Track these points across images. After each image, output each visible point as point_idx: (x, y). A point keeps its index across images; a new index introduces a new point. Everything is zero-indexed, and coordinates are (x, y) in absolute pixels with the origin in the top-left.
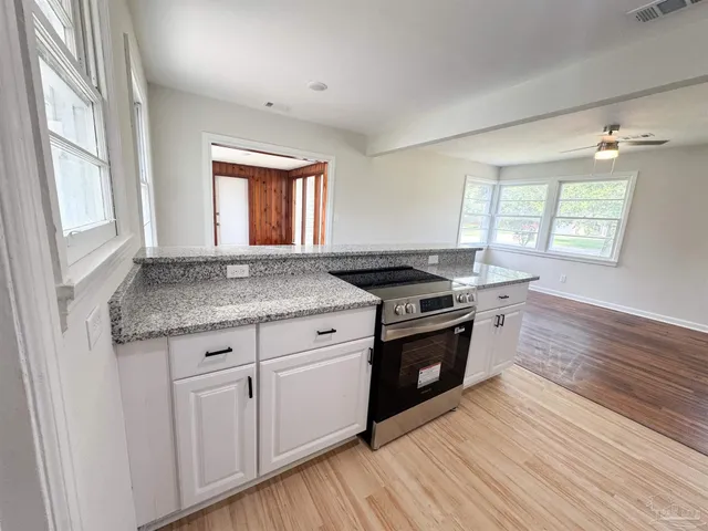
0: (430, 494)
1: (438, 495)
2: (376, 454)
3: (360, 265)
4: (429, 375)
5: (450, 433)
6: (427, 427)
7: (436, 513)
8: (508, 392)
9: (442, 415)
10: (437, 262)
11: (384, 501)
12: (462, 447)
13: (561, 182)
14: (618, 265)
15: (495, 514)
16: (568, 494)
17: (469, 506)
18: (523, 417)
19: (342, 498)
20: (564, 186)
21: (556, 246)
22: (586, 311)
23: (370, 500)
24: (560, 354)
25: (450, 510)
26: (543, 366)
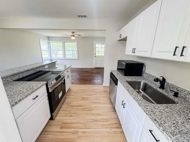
0: (71, 116)
1: (72, 115)
2: (55, 120)
3: (25, 75)
4: (60, 95)
5: (68, 104)
6: (62, 106)
7: (74, 118)
8: (73, 90)
9: (64, 102)
10: (47, 67)
11: (64, 125)
12: (71, 104)
13: (64, 42)
14: (78, 59)
15: (82, 110)
16: (88, 99)
17: (78, 112)
18: (77, 93)
19: (54, 134)
20: (65, 43)
21: (67, 57)
22: (77, 69)
23: (61, 128)
24: (76, 79)
25: (75, 115)
26: (75, 82)
